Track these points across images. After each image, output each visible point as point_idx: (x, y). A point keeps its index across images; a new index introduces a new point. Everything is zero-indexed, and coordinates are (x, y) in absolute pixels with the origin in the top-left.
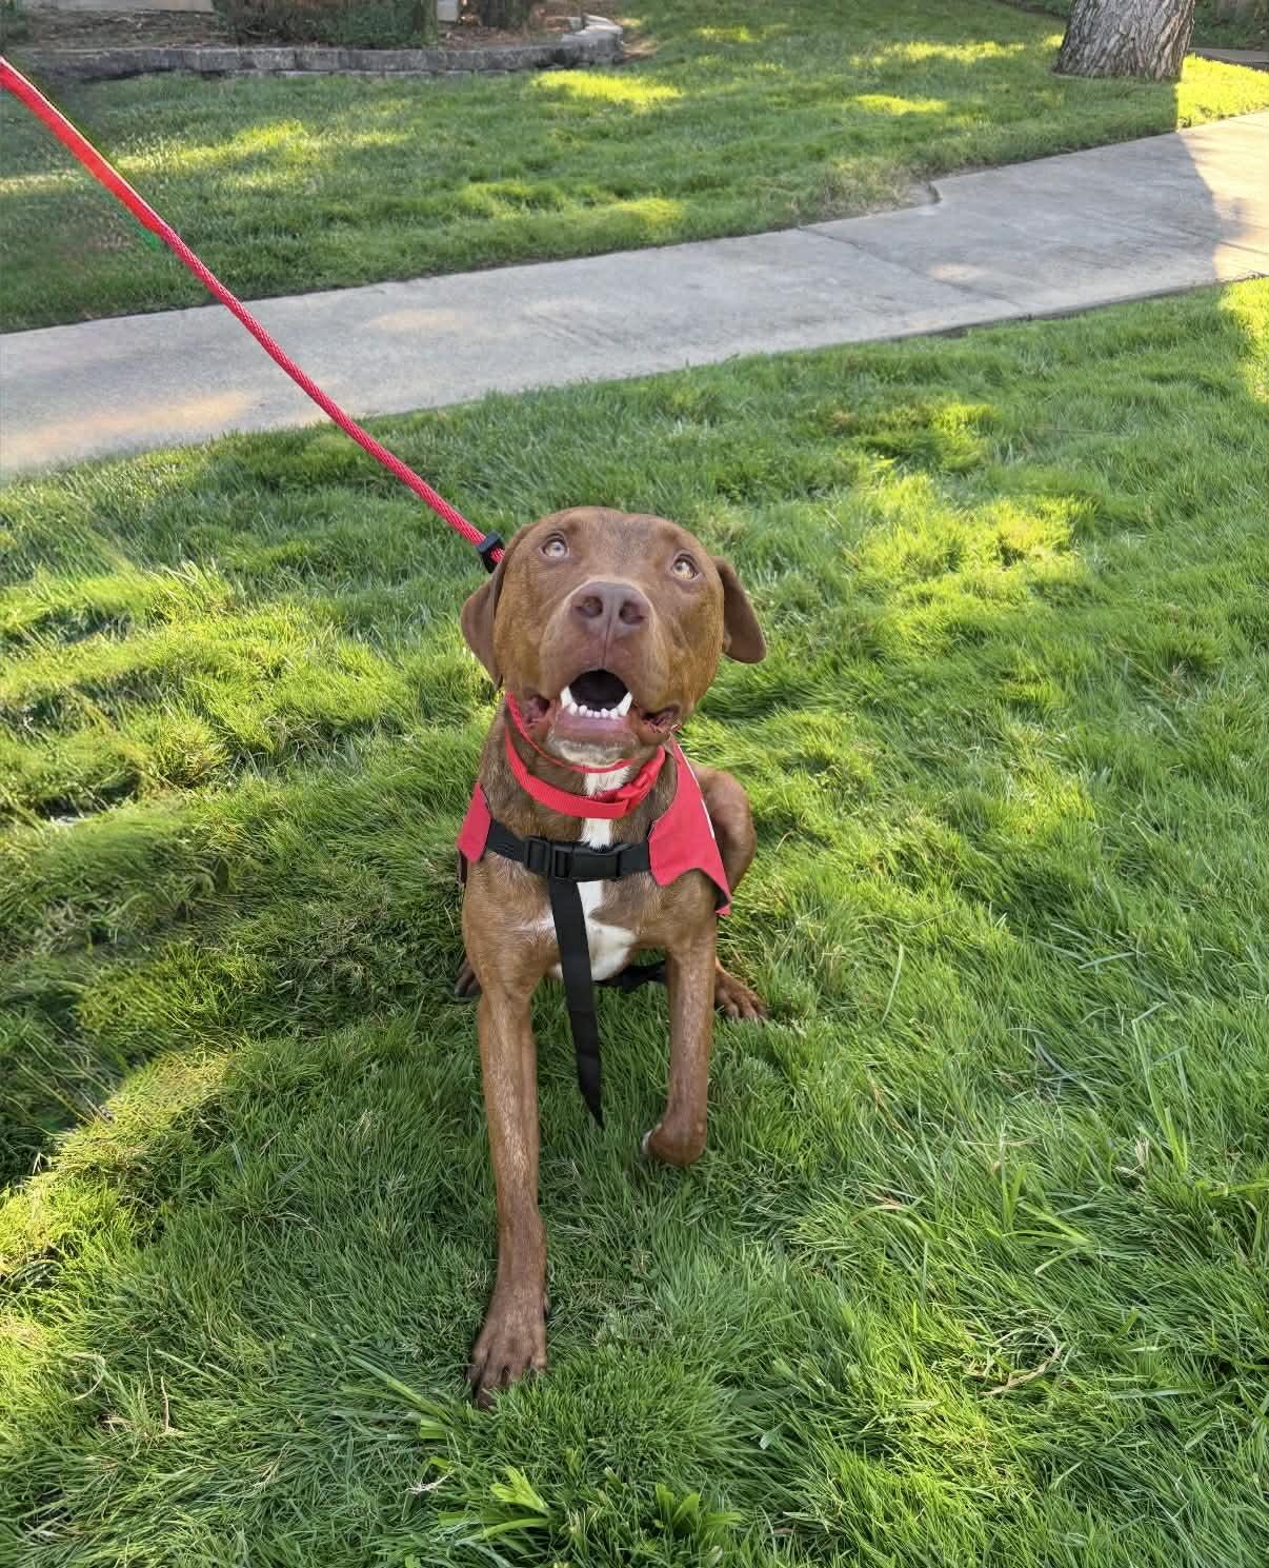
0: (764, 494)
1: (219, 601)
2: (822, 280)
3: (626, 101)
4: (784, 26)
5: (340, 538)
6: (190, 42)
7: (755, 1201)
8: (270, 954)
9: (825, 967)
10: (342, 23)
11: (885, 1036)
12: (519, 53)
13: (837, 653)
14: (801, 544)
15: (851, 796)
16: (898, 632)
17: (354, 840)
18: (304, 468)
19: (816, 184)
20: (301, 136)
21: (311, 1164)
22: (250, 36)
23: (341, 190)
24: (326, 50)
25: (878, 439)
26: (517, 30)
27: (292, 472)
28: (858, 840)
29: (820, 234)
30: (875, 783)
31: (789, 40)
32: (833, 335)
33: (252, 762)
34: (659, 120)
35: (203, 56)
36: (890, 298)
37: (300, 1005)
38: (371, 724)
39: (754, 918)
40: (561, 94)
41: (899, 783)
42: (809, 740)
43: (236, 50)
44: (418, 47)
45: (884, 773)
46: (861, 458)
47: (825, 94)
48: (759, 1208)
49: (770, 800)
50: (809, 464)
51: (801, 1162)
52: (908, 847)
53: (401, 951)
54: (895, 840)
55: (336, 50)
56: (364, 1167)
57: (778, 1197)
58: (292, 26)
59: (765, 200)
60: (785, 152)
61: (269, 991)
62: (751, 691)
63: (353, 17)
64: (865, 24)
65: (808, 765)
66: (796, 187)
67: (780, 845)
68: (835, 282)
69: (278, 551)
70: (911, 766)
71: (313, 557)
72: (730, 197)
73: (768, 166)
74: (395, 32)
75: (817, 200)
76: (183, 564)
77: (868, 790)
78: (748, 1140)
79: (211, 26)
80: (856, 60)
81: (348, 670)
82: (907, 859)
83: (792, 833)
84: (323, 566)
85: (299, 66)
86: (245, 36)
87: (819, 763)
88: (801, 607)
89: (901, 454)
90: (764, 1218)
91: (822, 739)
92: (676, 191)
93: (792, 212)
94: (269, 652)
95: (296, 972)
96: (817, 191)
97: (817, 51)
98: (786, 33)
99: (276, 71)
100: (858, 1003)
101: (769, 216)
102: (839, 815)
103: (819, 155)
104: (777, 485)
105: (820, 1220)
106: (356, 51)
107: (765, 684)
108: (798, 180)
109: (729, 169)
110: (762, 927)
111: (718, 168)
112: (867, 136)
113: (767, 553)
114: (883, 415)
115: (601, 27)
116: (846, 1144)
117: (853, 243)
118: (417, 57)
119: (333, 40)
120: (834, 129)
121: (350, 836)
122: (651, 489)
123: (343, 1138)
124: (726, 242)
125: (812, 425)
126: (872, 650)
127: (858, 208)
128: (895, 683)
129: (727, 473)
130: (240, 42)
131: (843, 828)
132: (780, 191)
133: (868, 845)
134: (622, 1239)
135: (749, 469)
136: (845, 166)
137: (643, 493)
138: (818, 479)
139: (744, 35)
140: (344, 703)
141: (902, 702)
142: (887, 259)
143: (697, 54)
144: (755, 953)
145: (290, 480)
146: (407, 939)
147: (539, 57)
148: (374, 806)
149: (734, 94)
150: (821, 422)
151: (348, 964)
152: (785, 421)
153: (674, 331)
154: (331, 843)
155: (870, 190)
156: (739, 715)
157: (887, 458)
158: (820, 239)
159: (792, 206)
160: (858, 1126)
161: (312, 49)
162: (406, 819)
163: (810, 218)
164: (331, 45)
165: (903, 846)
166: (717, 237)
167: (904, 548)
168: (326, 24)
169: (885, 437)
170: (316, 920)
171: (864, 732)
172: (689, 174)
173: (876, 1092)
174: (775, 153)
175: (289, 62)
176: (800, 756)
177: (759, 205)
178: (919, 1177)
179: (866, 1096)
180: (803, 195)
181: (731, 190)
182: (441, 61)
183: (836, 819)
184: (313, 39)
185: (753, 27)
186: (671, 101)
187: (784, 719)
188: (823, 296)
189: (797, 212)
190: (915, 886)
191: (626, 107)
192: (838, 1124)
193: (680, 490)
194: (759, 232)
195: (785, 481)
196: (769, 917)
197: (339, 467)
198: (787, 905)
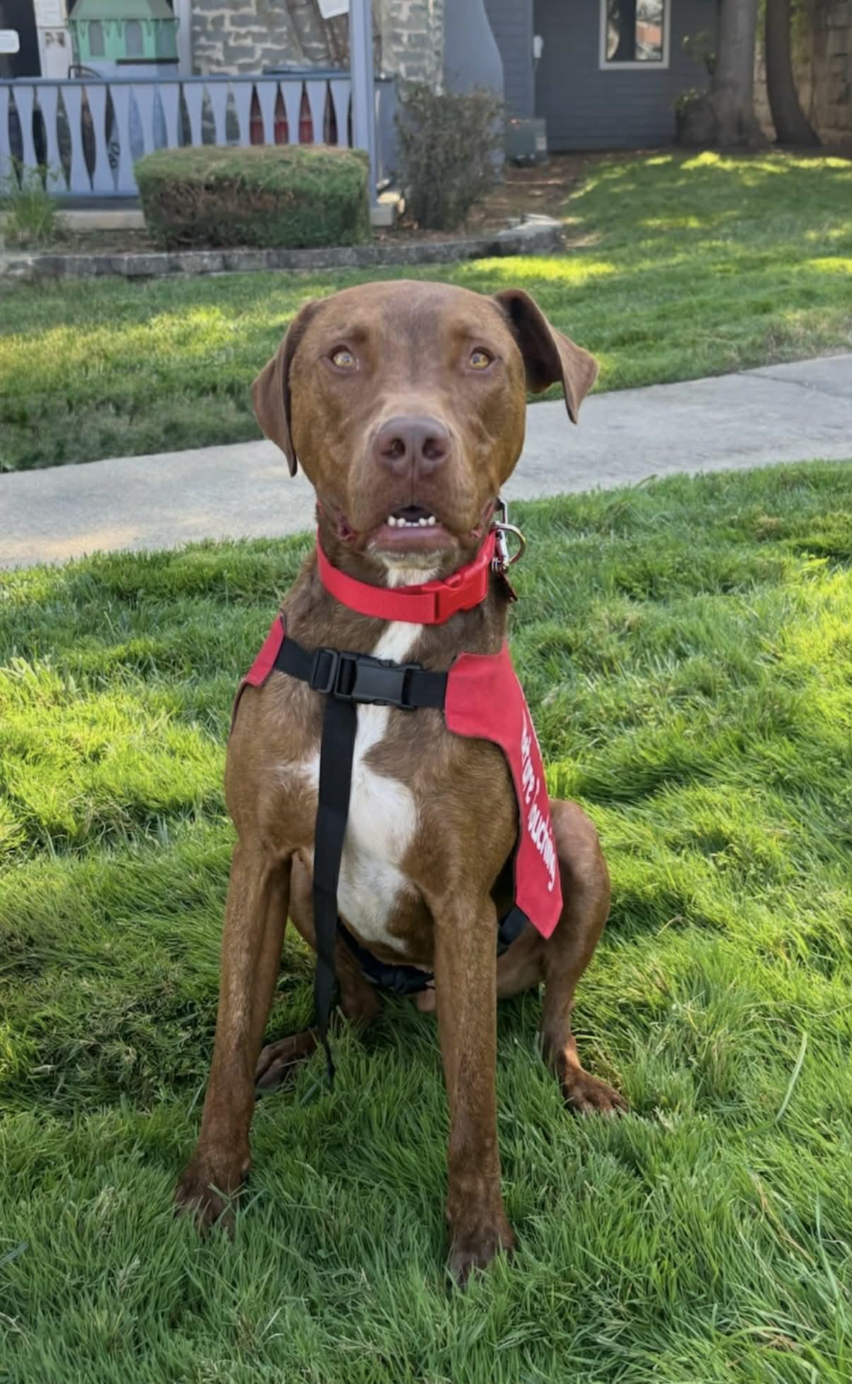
0: (672, 592)
1: (46, 695)
2: (761, 415)
3: (560, 278)
4: (735, 213)
5: (189, 639)
6: (120, 251)
7: (596, 1330)
8: (30, 1033)
9: (709, 1059)
10: (272, 226)
11: (782, 1138)
12: (452, 247)
13: (743, 731)
14: (708, 631)
15: (755, 878)
16: (820, 712)
17: (149, 920)
18: (166, 581)
19: (760, 332)
20: (219, 319)
21: (29, 1251)
22: (180, 243)
23: (250, 358)
24: (255, 252)
25: (808, 540)
26: (452, 229)
27: (151, 584)
28: (759, 923)
29: (763, 377)
30: (787, 867)
31: (739, 223)
32: (770, 459)
33: (50, 843)
34: (593, 289)
35: (130, 261)
36: (838, 427)
37: (58, 1098)
38: (191, 805)
39: (624, 1008)
40: (493, 275)
41: (816, 866)
42: (703, 816)
43: (164, 255)
44: (349, 245)
45: (798, 855)
46: (788, 559)
47: (774, 261)
48: (601, 1339)
49: (651, 879)
50: (724, 561)
51: (655, 1273)
52: (822, 929)
53: (185, 1035)
54: (805, 923)
55: (265, 252)
56: (94, 1254)
57: (628, 1324)
58: (222, 232)
59: (702, 349)
60: (725, 308)
61: (22, 1076)
62: (638, 770)
63: (283, 220)
64: (823, 207)
65: (701, 845)
66: (737, 336)
67: (663, 930)
68: (776, 416)
69: (120, 649)
70: (829, 847)
71: (158, 655)
72: (663, 349)
73: (707, 320)
74: (325, 233)
75: (761, 347)
76: (14, 660)
77: (776, 871)
78: (585, 1245)
79: (144, 238)
80: (812, 235)
81: (172, 753)
82: (819, 943)
83: (679, 918)
84: (167, 663)
85: (227, 266)
86: (175, 244)
87: (715, 843)
88: (707, 692)
89: (836, 555)
90: (607, 1353)
91: (718, 814)
92: (605, 345)
93: (732, 360)
94: (90, 738)
95: (56, 1056)
96: (759, 340)
97: (769, 229)
98: (738, 218)
99: (204, 272)
100: (748, 1103)
101: (706, 363)
102: (740, 899)
103: (766, 309)
104: (688, 583)
105: (684, 1359)
106: (284, 251)
107: (654, 761)
108: (740, 330)
109: (662, 325)
110: (634, 1020)
111: (652, 324)
112: (819, 291)
113: (668, 641)
114: (819, 520)
115: (541, 222)
116: (719, 1260)
117: (800, 383)
118: (347, 254)
119: (263, 243)
120: (781, 288)
121: (146, 915)
122: (540, 587)
123: (73, 1220)
124: (657, 388)
125: (733, 531)
126: (784, 727)
127: (806, 353)
128: (813, 760)
129: (629, 572)
130: (169, 249)
131: (743, 913)
132: (718, 340)
133: (771, 926)
134: (411, 1359)
135: (653, 567)
136: (793, 318)
137: (532, 592)
138: (735, 576)
139: (693, 223)
140: (162, 784)
141: (820, 780)
142: (837, 394)
143: (640, 239)
144: (625, 1051)
145: (148, 593)
146: (194, 1024)
147: (474, 249)
148: (177, 883)
149: (674, 266)
150: (743, 527)
151: (119, 1046)
152: (702, 529)
153: (591, 465)
154: (122, 922)
155: (820, 337)
156: (624, 799)
157: (819, 557)
158: (762, 381)
159: (733, 354)
160: (736, 1239)
161: (239, 252)
162: (213, 899)
163: (750, 364)
164: (261, 247)
165: (815, 928)
166: (648, 385)
167: (832, 634)
168: (257, 228)
169: (818, 539)
170: (88, 997)
171: (772, 812)
172: (620, 330)
173: (764, 1201)
174: (715, 310)
175: (217, 263)
176: (694, 835)
177: (695, 354)
178: (819, 1306)
179: (749, 1204)
180: (744, 343)
181: (665, 342)
182: (371, 256)
183: (735, 904)
184: (243, 243)
185: (700, 214)
186: (610, 275)
187: (675, 798)
188: (762, 428)
189: (738, 359)
190: (829, 971)
191: (560, 283)
192: (708, 1232)
193: (573, 589)
194: (695, 378)
195: (696, 579)
196: (643, 1006)
197: (203, 581)
198: (666, 993)
